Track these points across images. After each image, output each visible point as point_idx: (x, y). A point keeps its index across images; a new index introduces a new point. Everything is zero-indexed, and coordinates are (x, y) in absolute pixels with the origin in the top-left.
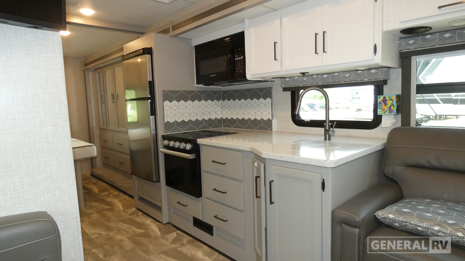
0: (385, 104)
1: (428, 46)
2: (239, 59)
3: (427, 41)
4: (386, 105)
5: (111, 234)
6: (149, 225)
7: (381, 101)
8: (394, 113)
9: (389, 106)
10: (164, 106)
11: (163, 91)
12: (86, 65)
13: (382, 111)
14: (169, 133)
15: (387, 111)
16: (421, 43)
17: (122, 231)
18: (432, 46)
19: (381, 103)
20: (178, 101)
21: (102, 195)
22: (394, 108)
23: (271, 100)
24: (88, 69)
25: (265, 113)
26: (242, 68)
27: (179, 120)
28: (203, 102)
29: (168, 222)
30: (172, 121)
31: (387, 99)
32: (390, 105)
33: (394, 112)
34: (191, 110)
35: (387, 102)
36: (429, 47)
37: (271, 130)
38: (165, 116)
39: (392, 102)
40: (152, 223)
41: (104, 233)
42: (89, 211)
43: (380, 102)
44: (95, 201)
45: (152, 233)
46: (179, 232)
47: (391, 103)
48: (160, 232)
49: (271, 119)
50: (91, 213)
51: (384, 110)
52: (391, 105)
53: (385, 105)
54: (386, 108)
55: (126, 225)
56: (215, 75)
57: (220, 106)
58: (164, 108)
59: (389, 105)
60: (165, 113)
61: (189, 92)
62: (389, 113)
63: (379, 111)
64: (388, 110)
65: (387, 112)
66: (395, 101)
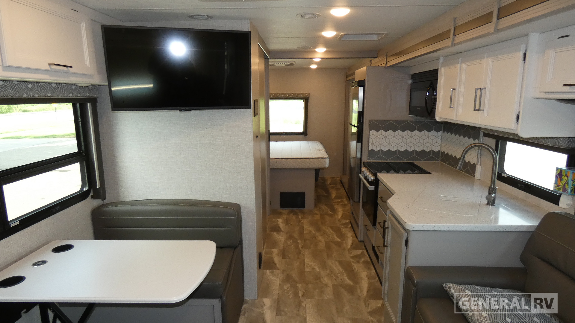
5: (317, 234)
6: (348, 238)
10: (370, 135)
11: (370, 121)
12: (347, 77)
13: (557, 187)
14: (372, 160)
15: (561, 188)
17: (325, 235)
20: (386, 131)
21: (334, 201)
22: (568, 187)
24: (349, 80)
27: (385, 149)
28: (416, 132)
29: (363, 240)
30: (376, 149)
31: (563, 174)
33: (568, 192)
34: (400, 140)
35: (563, 177)
37: (474, 176)
38: (370, 144)
40: (351, 237)
41: (313, 232)
42: (316, 212)
43: (557, 175)
44: (326, 205)
45: (345, 244)
46: (365, 251)
47: (566, 179)
48: (351, 245)
49: (476, 165)
50: (316, 214)
51: (559, 186)
52: (565, 183)
53: (560, 181)
54: (561, 184)
55: (332, 232)
57: (440, 137)
58: (370, 137)
60: (370, 142)
61: (399, 122)
62: (563, 191)
65: (561, 190)
66: (569, 178)
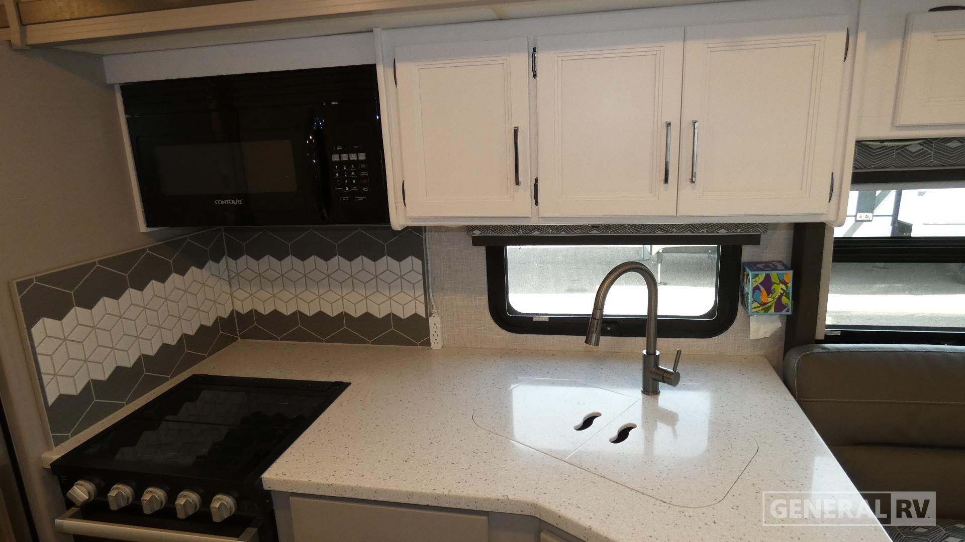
0: (769, 292)
1: (873, 166)
2: (351, 159)
3: (871, 155)
4: (771, 295)
7: (760, 284)
8: (788, 311)
9: (777, 297)
10: (35, 344)
11: (23, 285)
13: (759, 307)
15: (771, 306)
16: (859, 158)
18: (882, 168)
19: (759, 289)
20: (90, 306)
22: (789, 300)
23: (420, 262)
25: (403, 298)
26: (365, 189)
27: (104, 374)
28: (174, 279)
31: (773, 280)
32: (781, 293)
33: (789, 309)
34: (141, 322)
35: (774, 286)
36: (875, 168)
37: (427, 343)
39: (785, 289)
43: (757, 285)
47: (782, 289)
49: (424, 315)
51: (765, 304)
52: (782, 295)
53: (768, 295)
54: (770, 300)
56: (240, 202)
58: (37, 350)
59: (777, 295)
60: (42, 369)
61: (122, 261)
62: (776, 310)
63: (753, 307)
64: (773, 306)
65: (772, 310)
66: (790, 285)
